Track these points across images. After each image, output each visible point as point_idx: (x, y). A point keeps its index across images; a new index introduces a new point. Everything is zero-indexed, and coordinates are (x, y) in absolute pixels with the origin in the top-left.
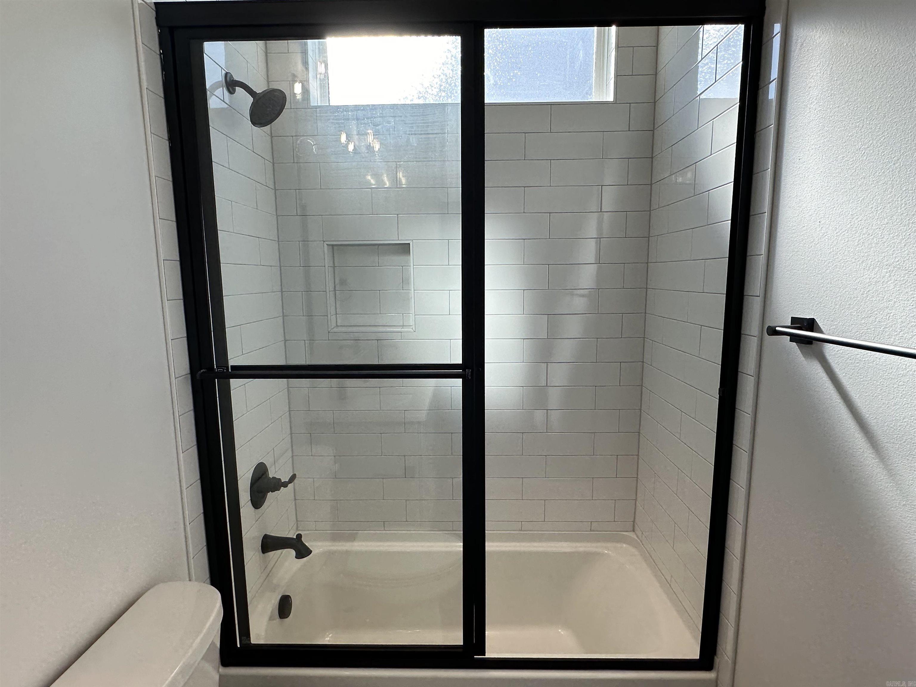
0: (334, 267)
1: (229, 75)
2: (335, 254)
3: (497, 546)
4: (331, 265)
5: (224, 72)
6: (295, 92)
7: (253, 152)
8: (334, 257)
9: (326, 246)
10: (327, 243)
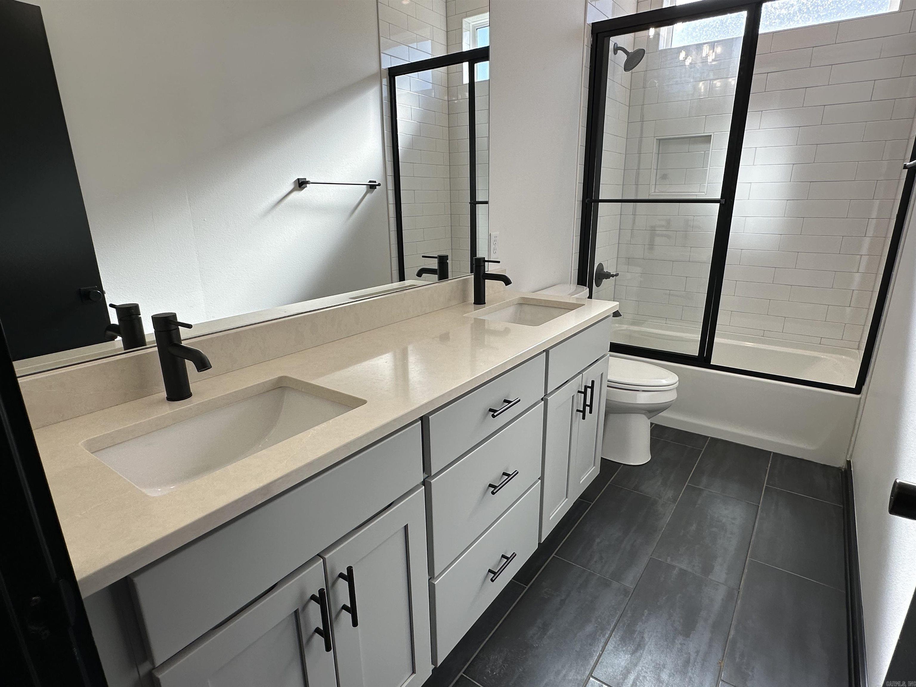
0: (658, 154)
1: (616, 45)
2: (660, 146)
3: (740, 343)
4: (657, 152)
5: (614, 43)
6: (650, 35)
7: (621, 85)
8: (659, 147)
9: (655, 140)
10: (657, 138)
